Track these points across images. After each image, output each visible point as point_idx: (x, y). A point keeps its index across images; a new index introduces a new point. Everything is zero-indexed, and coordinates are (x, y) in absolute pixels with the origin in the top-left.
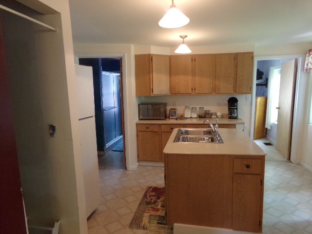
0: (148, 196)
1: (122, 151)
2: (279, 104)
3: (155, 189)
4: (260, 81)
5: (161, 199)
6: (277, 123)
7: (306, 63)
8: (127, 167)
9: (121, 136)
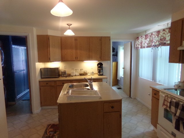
0: (48, 132)
1: (29, 100)
2: (124, 66)
3: (53, 126)
4: (114, 53)
5: (57, 133)
6: (123, 76)
7: (136, 44)
8: (33, 111)
9: (29, 90)
